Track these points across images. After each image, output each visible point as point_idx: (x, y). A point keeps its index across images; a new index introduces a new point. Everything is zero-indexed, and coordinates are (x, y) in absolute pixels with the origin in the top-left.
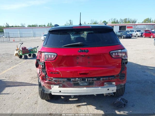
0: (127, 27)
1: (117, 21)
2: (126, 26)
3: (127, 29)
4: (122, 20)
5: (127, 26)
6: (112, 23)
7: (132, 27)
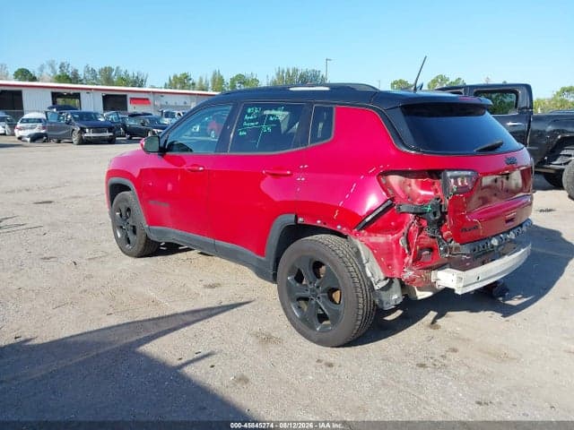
0: (132, 99)
1: (75, 73)
2: (125, 96)
3: (131, 108)
4: (93, 70)
5: (130, 96)
6: (59, 79)
7: (147, 99)
